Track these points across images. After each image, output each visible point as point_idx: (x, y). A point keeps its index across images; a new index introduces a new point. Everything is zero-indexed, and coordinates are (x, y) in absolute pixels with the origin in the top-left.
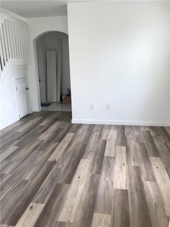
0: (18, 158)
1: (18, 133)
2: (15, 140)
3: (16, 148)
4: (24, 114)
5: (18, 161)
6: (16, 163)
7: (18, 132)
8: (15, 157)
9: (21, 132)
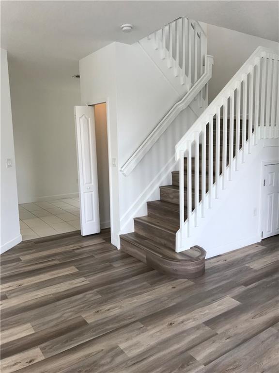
0: (232, 332)
1: (249, 269)
2: (239, 285)
3: (236, 303)
4: (271, 232)
5: (229, 338)
6: (225, 341)
7: (251, 267)
8: (227, 327)
9: (255, 268)
